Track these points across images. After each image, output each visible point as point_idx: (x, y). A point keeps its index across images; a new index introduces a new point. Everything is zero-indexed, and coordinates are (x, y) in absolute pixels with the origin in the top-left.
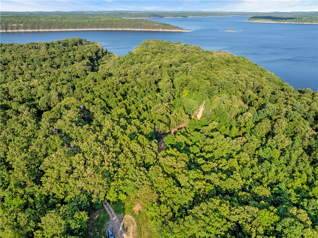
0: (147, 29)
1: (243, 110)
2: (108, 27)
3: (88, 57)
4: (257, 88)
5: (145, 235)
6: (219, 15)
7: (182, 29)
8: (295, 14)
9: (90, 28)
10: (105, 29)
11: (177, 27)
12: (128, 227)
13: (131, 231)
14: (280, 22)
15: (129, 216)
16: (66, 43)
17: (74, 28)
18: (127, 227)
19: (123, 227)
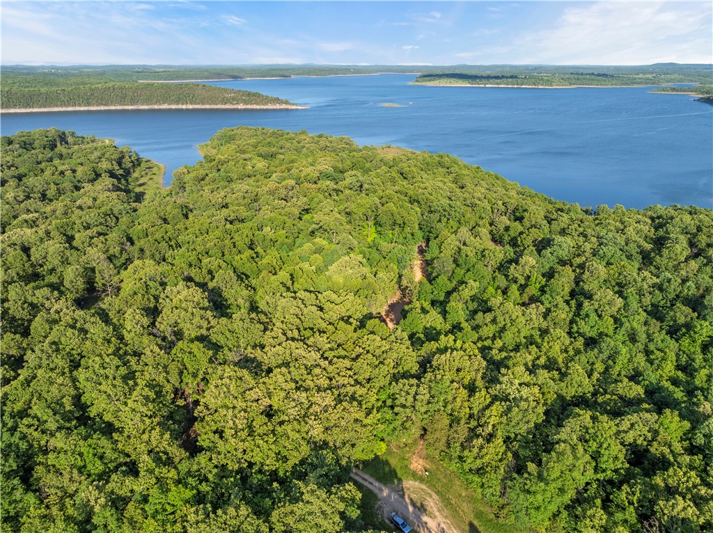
0: (210, 104)
1: (507, 254)
2: (112, 103)
3: (106, 172)
4: (514, 211)
5: (466, 510)
6: (353, 73)
7: (290, 104)
8: (499, 70)
9: (67, 106)
10: (106, 108)
11: (278, 99)
12: (424, 503)
13: (435, 509)
14: (478, 84)
15: (411, 482)
16: (28, 142)
17: (26, 107)
18: (422, 504)
19: (413, 504)
